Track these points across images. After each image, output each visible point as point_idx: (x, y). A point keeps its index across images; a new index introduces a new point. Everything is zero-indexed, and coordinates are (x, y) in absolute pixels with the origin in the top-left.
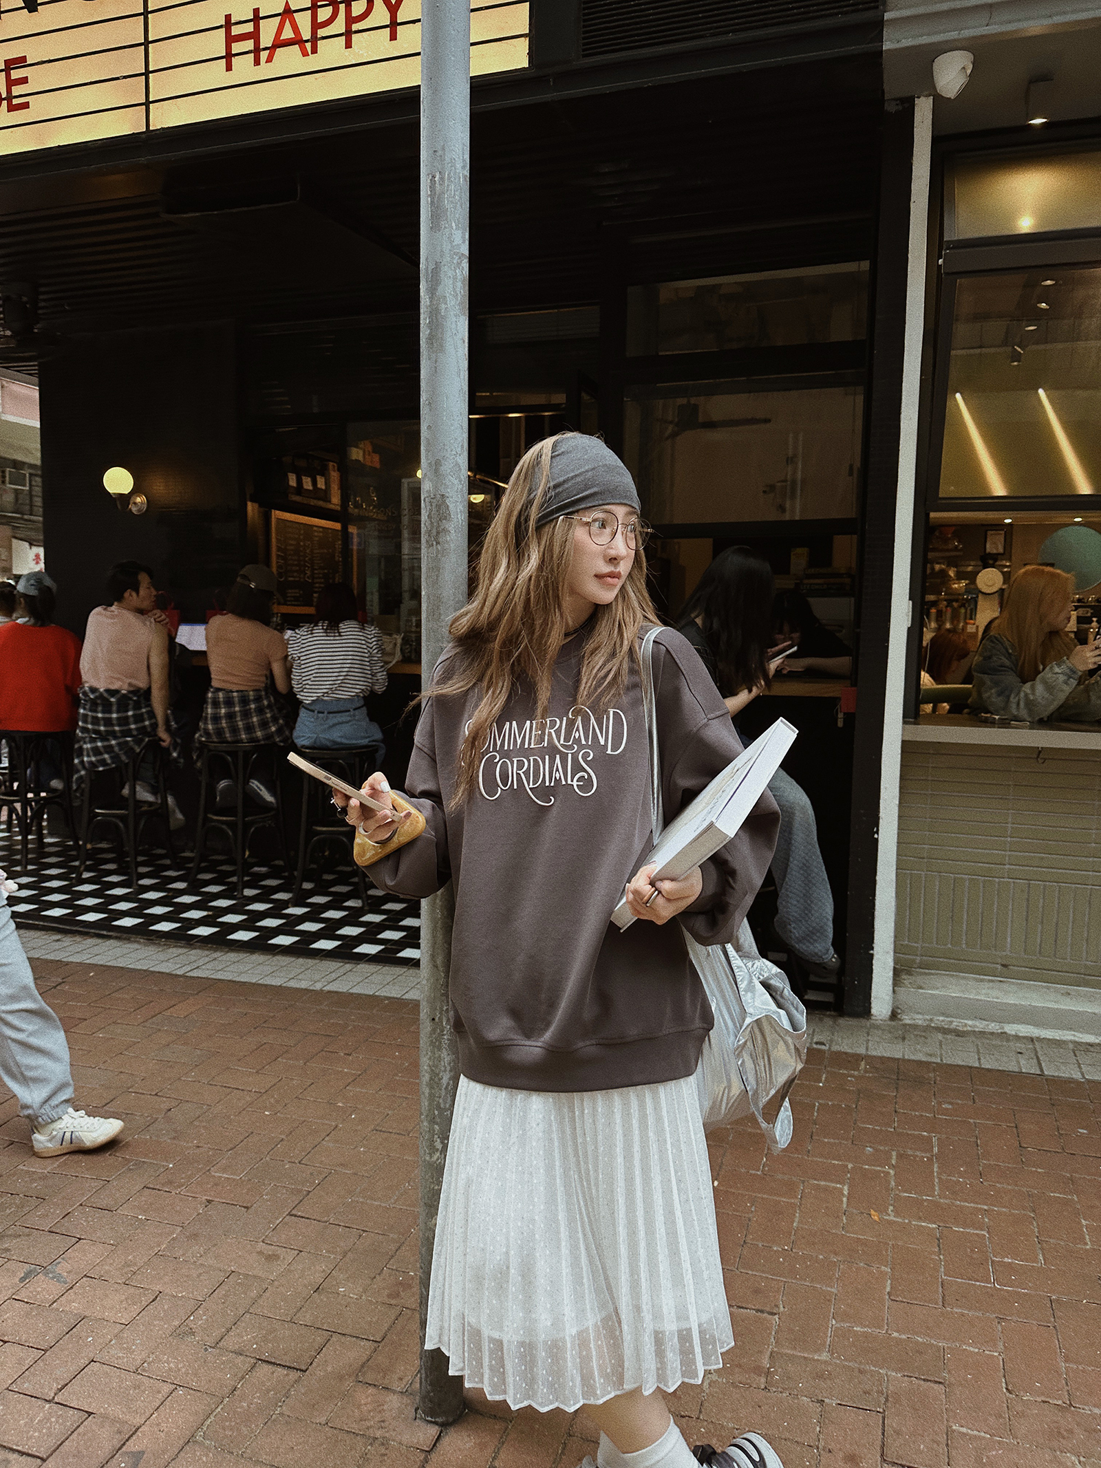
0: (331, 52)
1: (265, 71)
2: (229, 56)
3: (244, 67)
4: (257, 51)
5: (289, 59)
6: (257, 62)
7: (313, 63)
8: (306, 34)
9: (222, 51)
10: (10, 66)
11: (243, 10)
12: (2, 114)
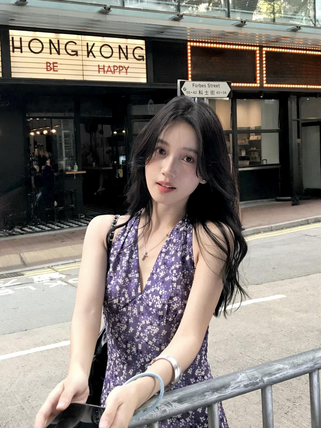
0: (117, 74)
3: (102, 73)
4: (104, 71)
5: (109, 73)
6: (104, 73)
7: (113, 75)
8: (113, 70)
9: (98, 70)
10: (54, 63)
11: (101, 64)
12: (52, 71)
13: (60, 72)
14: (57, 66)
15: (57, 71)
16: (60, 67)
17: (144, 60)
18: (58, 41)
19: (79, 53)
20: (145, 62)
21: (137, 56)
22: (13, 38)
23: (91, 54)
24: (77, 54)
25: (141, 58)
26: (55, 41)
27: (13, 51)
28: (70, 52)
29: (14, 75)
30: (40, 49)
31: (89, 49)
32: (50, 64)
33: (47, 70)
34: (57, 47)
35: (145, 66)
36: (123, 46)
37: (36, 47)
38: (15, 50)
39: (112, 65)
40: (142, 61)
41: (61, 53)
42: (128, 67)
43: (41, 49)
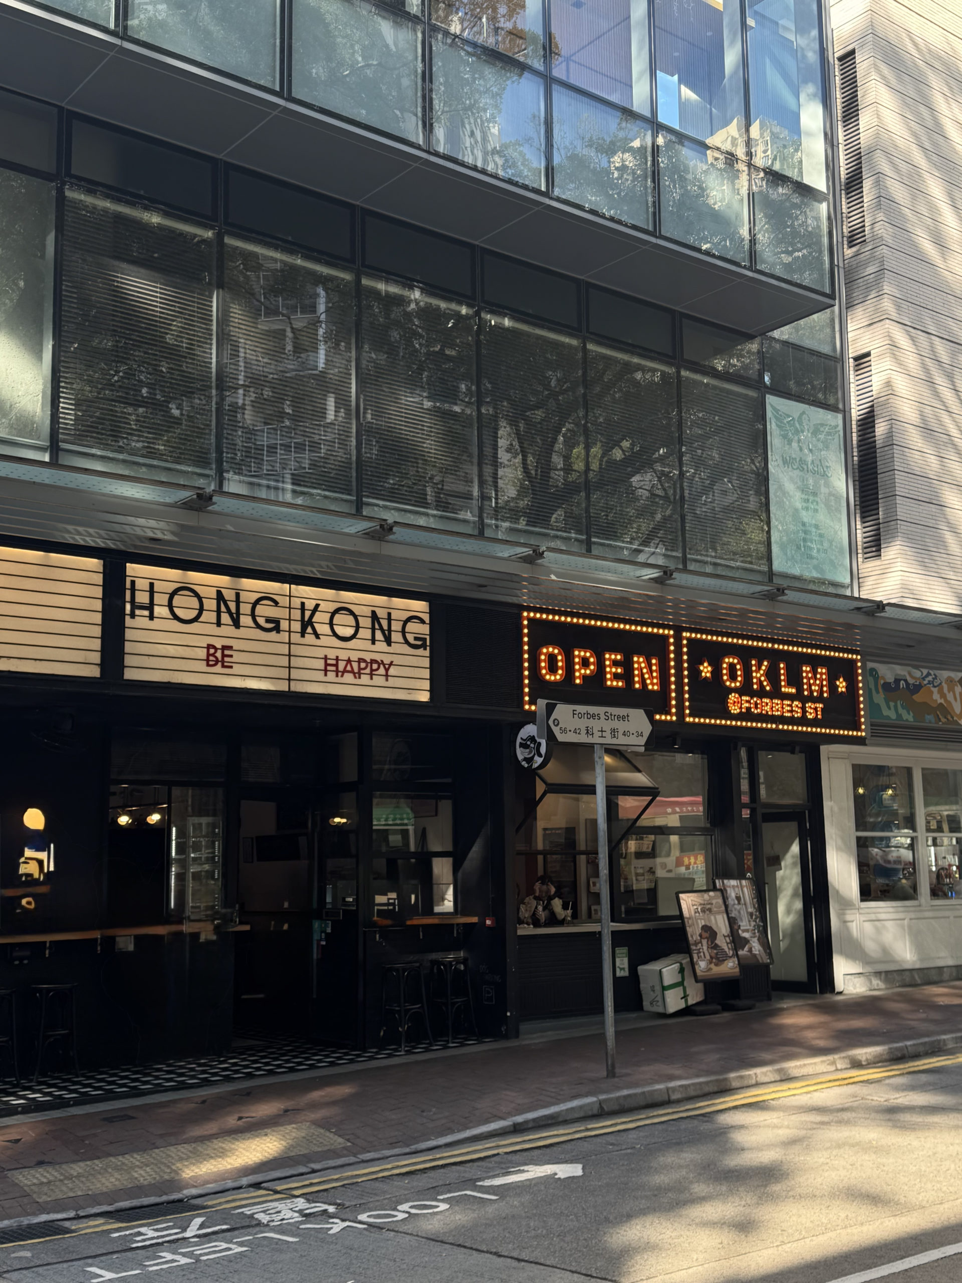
0: (365, 679)
1: (339, 680)
2: (326, 671)
3: (331, 676)
4: (337, 671)
5: (348, 677)
6: (337, 676)
7: (357, 681)
8: (356, 670)
9: (323, 668)
10: (224, 648)
11: (332, 654)
12: (218, 668)
13: (237, 669)
14: (231, 656)
15: (231, 667)
16: (237, 657)
17: (425, 649)
18: (238, 595)
19: (284, 625)
20: (427, 653)
21: (410, 638)
22: (133, 583)
23: (309, 630)
24: (277, 629)
25: (419, 643)
26: (229, 595)
27: (133, 615)
28: (261, 621)
29: (130, 674)
30: (193, 614)
31: (306, 618)
32: (216, 649)
33: (208, 665)
34: (233, 610)
35: (426, 662)
36: (382, 613)
37: (186, 606)
38: (138, 612)
39: (355, 656)
40: (420, 652)
41: (241, 624)
42: (391, 664)
43: (197, 612)
